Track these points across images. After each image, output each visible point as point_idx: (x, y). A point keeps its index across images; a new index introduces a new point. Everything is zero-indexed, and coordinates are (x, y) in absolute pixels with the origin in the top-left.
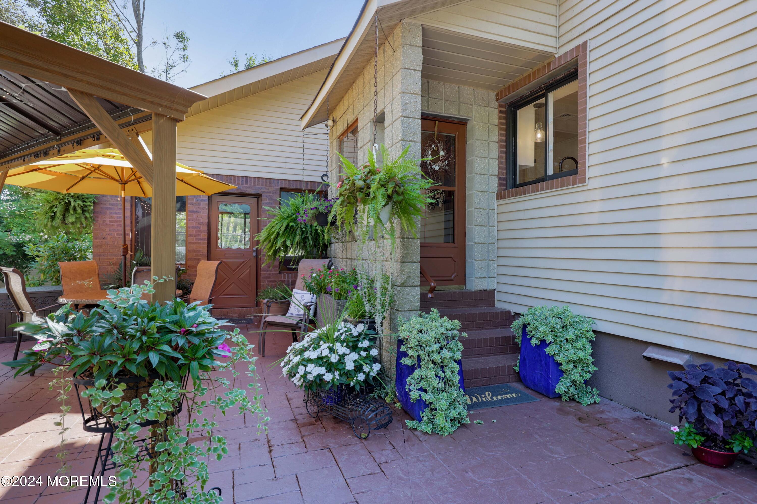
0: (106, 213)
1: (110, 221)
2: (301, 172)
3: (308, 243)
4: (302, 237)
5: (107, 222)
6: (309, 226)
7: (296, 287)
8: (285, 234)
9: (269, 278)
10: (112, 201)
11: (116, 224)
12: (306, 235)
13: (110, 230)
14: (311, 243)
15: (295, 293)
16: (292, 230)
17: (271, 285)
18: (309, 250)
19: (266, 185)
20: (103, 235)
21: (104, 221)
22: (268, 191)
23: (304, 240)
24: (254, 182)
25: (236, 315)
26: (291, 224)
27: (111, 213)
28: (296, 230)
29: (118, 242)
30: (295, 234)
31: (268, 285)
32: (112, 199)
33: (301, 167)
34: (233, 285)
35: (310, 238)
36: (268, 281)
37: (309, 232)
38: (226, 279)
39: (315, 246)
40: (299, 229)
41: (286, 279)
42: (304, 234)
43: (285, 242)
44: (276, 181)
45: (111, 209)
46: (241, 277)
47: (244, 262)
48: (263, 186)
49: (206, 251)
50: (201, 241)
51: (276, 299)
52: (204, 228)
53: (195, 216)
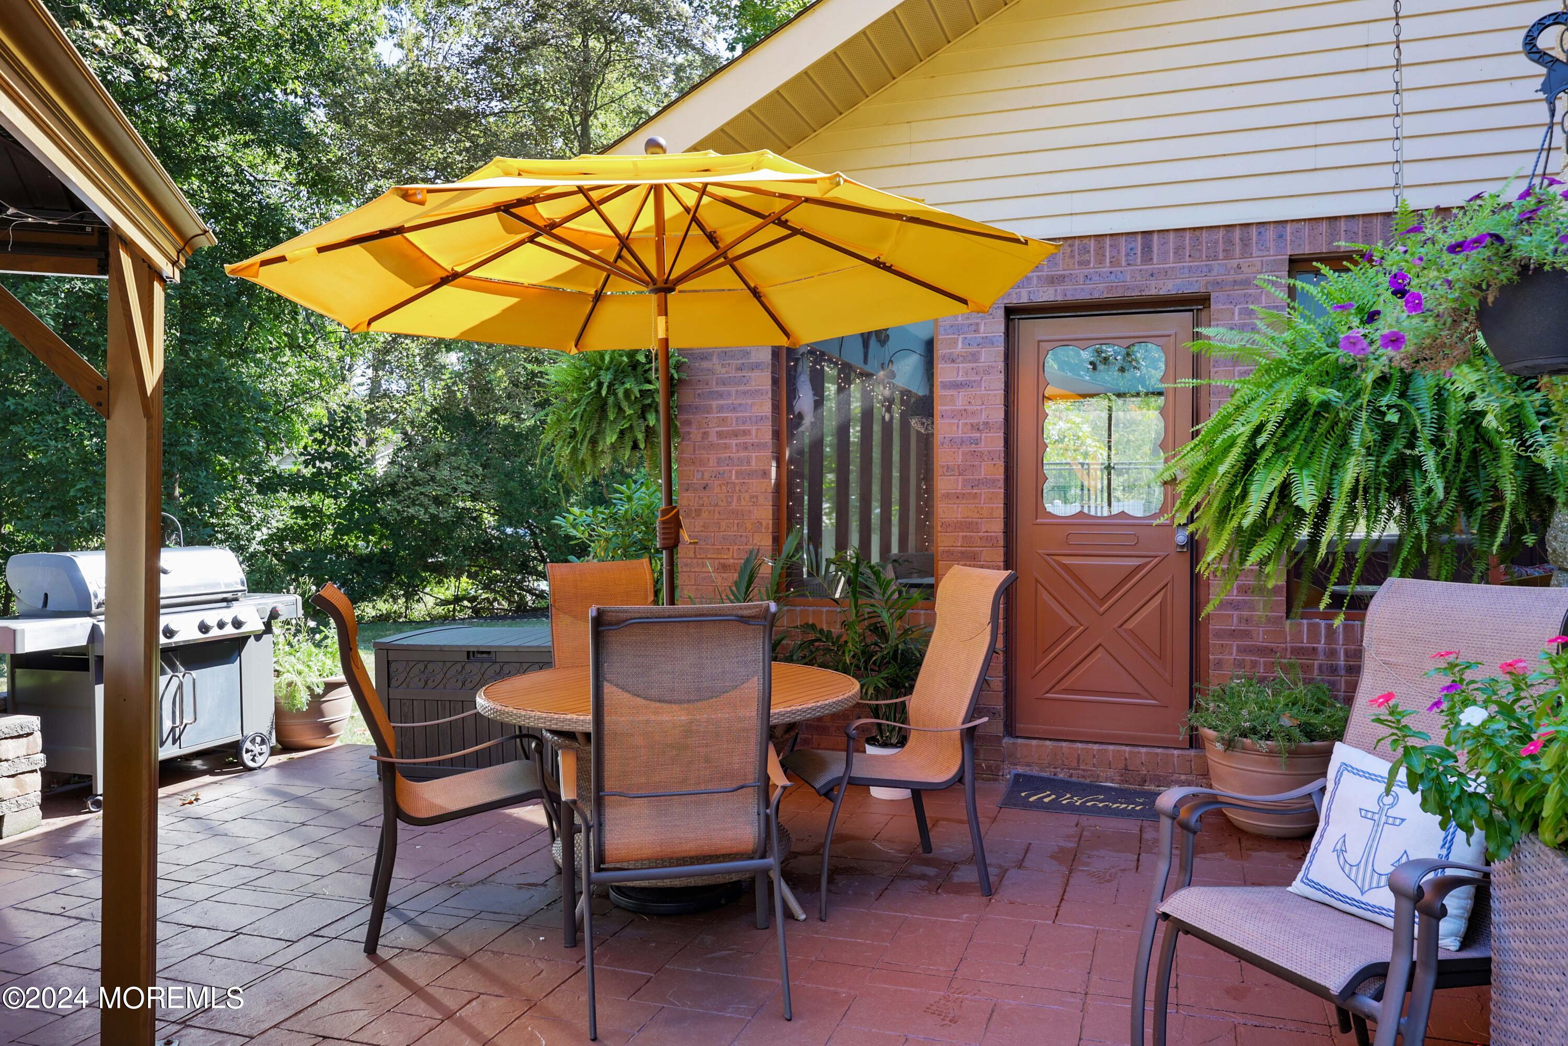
0: (708, 410)
1: (720, 435)
2: (1386, 177)
3: (1419, 490)
4: (1385, 460)
5: (713, 438)
6: (1426, 401)
7: (1351, 732)
8: (1288, 448)
9: (1246, 634)
10: (724, 370)
11: (734, 442)
12: (1411, 445)
13: (719, 462)
14: (1440, 493)
15: (1345, 767)
16: (1324, 426)
17: (1254, 664)
18: (1424, 528)
19: (1228, 254)
20: (702, 478)
21: (705, 435)
22: (1239, 277)
23: (1391, 478)
24: (1179, 250)
25: (1110, 773)
26: (1316, 395)
27: (721, 409)
28: (1349, 425)
29: (739, 499)
30: (1344, 443)
31: (1240, 664)
32: (723, 366)
33: (1386, 152)
34: (1100, 653)
35: (1430, 463)
36: (1242, 650)
37: (1425, 434)
38: (1071, 629)
39: (1467, 504)
40: (1364, 415)
41: (1322, 645)
42: (1398, 444)
43: (1285, 490)
44: (1271, 233)
45: (720, 395)
46: (1131, 625)
47: (1138, 568)
48: (1216, 258)
49: (997, 527)
50: (984, 491)
51: (1268, 737)
52: (995, 441)
53: (960, 399)
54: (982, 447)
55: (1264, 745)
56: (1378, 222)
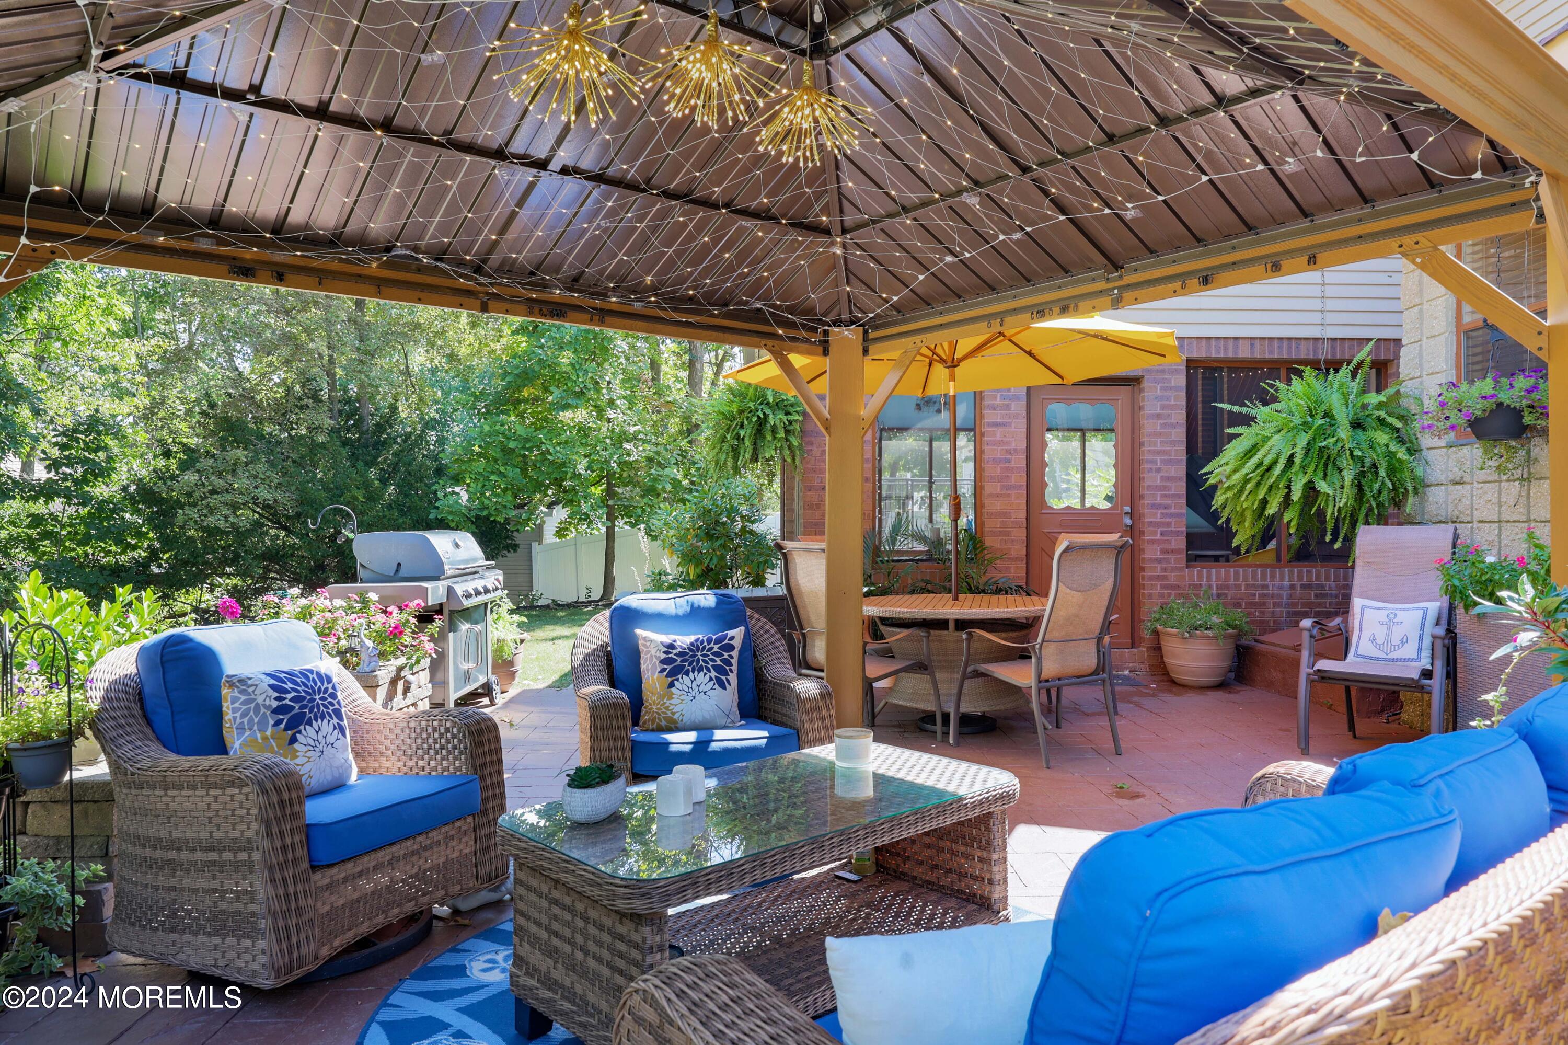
9: (1164, 578)
15: (1364, 607)
17: (1169, 595)
21: (822, 453)
22: (1158, 368)
31: (1162, 595)
36: (1163, 587)
41: (1204, 582)
49: (1022, 515)
50: (1013, 492)
51: (1210, 629)
52: (1020, 461)
53: (999, 433)
54: (1013, 464)
55: (1210, 633)
56: (1231, 342)
